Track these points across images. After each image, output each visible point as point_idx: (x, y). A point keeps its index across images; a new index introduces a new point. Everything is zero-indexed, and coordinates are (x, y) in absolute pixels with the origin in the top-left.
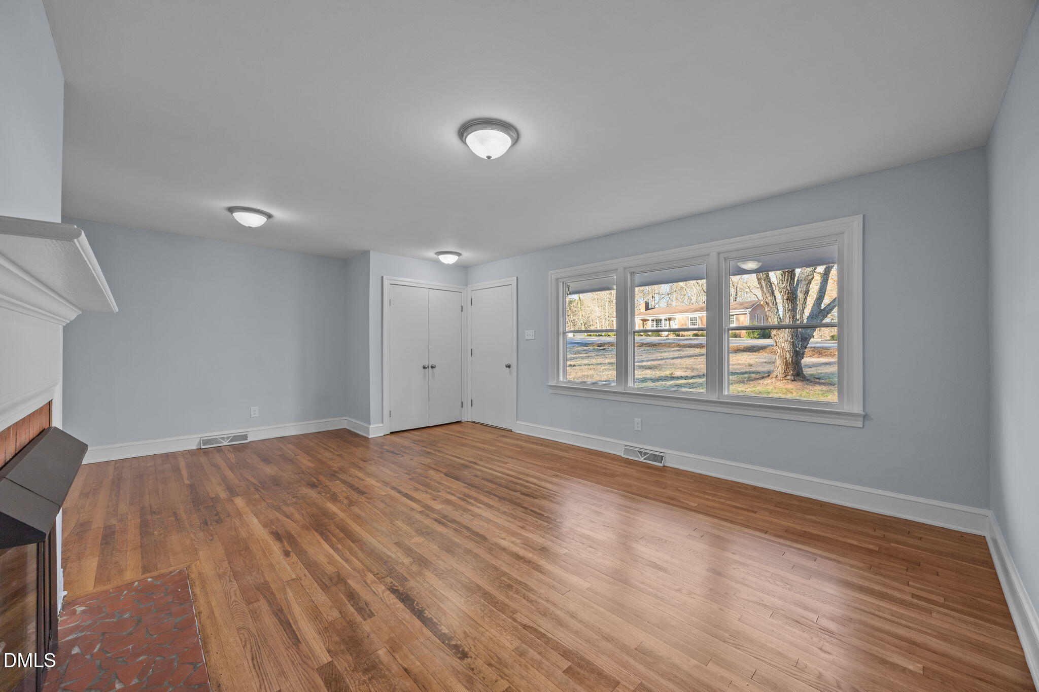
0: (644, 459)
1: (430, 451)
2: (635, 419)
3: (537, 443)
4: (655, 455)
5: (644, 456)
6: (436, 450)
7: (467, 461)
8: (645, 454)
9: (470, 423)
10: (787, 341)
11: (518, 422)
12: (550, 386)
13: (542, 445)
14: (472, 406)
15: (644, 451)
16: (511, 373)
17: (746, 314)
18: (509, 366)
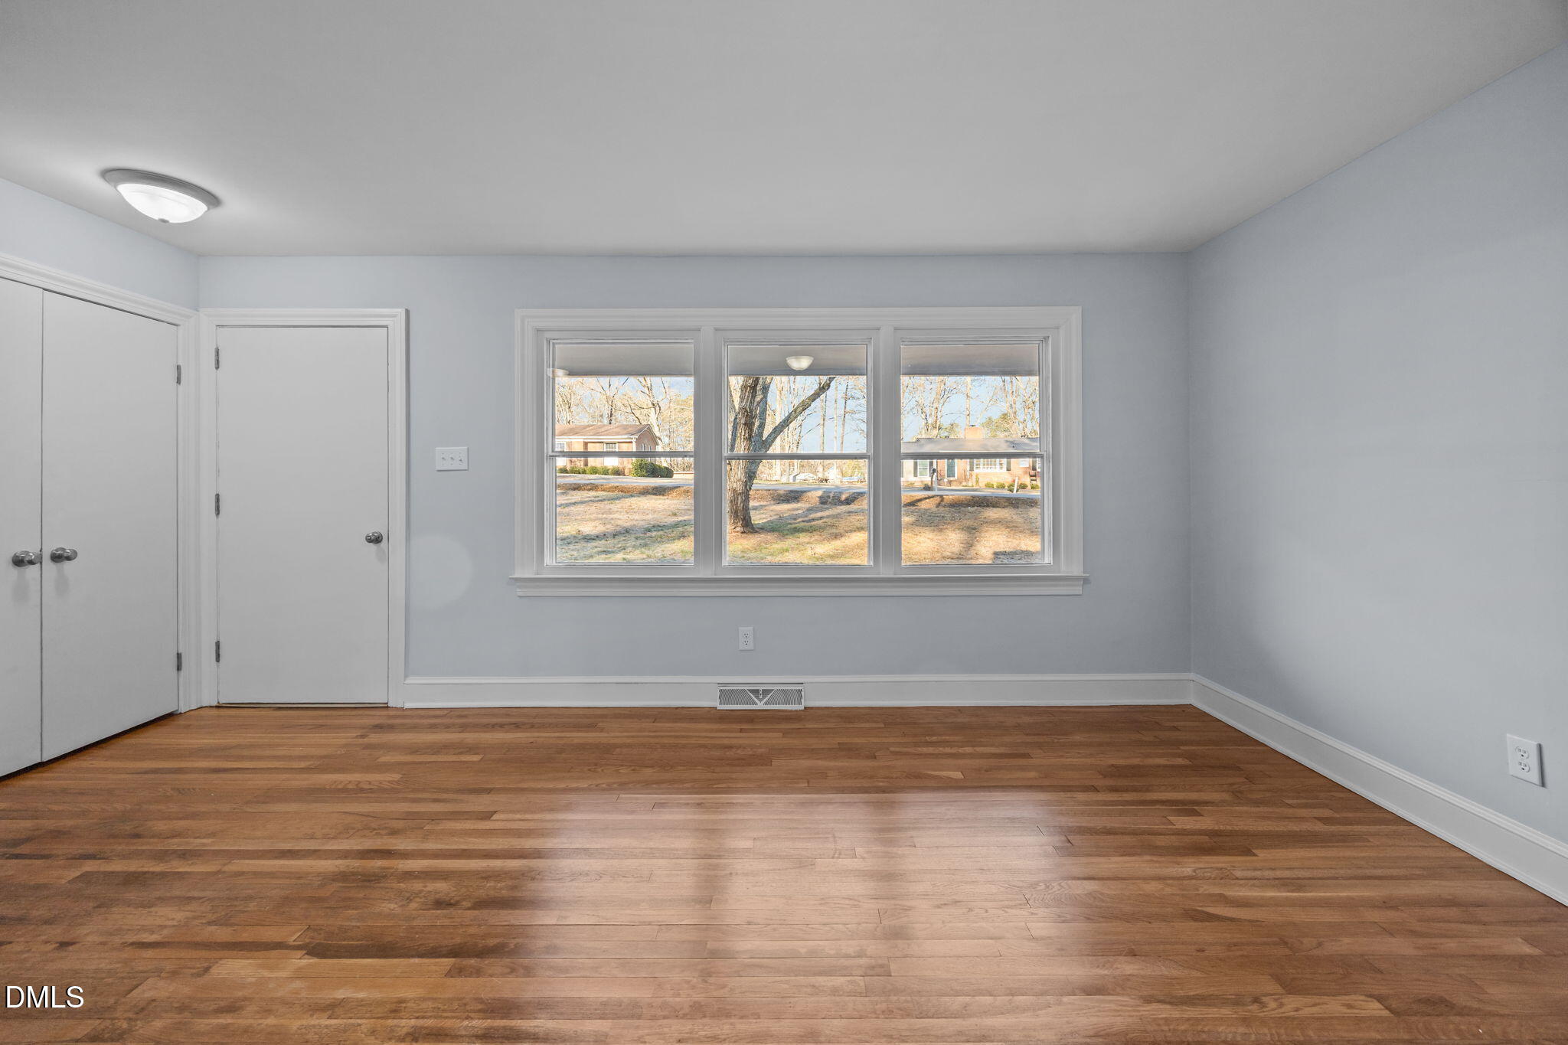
0: (766, 704)
1: (133, 866)
2: (740, 628)
3: (501, 726)
4: (783, 691)
5: (764, 697)
6: (161, 856)
7: (346, 855)
8: (766, 692)
9: (215, 712)
10: (739, 481)
11: (411, 680)
12: (517, 580)
13: (517, 726)
14: (218, 659)
15: (761, 688)
16: (385, 558)
17: (631, 442)
18: (376, 540)
